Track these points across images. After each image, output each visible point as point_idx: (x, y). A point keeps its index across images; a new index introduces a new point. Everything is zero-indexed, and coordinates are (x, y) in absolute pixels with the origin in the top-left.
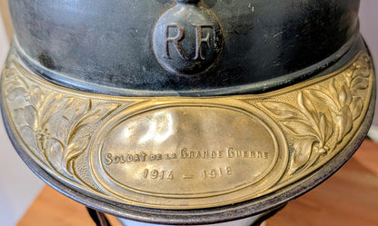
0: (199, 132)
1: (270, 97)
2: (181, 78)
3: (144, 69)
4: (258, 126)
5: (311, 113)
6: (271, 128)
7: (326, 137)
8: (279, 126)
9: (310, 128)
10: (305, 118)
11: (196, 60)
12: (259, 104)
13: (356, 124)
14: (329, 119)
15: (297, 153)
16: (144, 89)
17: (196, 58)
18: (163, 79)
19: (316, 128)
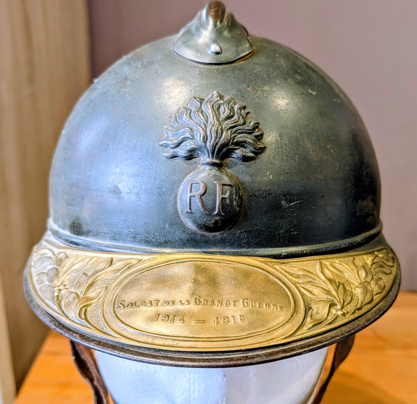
0: (215, 284)
1: (288, 263)
2: (201, 236)
3: (167, 226)
4: (275, 283)
5: (330, 280)
6: (288, 288)
7: (344, 302)
8: (297, 288)
9: (328, 292)
10: (323, 283)
11: (216, 215)
12: (277, 267)
13: (377, 298)
14: (348, 288)
15: (314, 312)
16: (165, 247)
17: (216, 212)
18: (184, 236)
19: (334, 293)
